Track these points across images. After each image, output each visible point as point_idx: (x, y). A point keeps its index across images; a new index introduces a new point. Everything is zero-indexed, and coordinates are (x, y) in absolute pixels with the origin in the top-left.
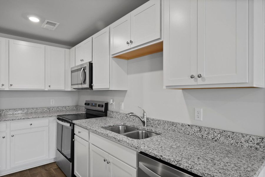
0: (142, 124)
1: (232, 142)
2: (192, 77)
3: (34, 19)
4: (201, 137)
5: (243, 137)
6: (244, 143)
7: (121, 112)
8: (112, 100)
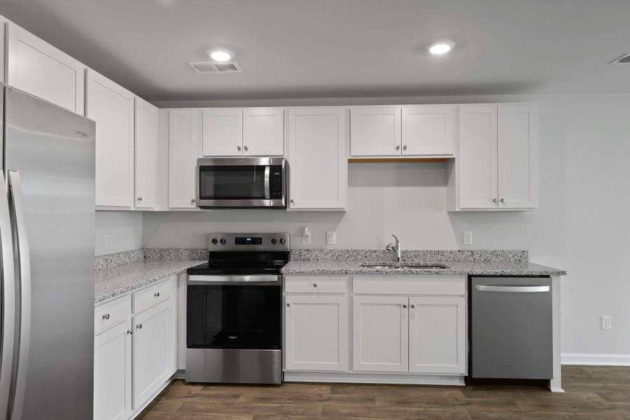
1: (502, 259)
2: (494, 201)
4: (473, 260)
5: (510, 253)
6: (511, 257)
7: (329, 248)
8: (307, 229)
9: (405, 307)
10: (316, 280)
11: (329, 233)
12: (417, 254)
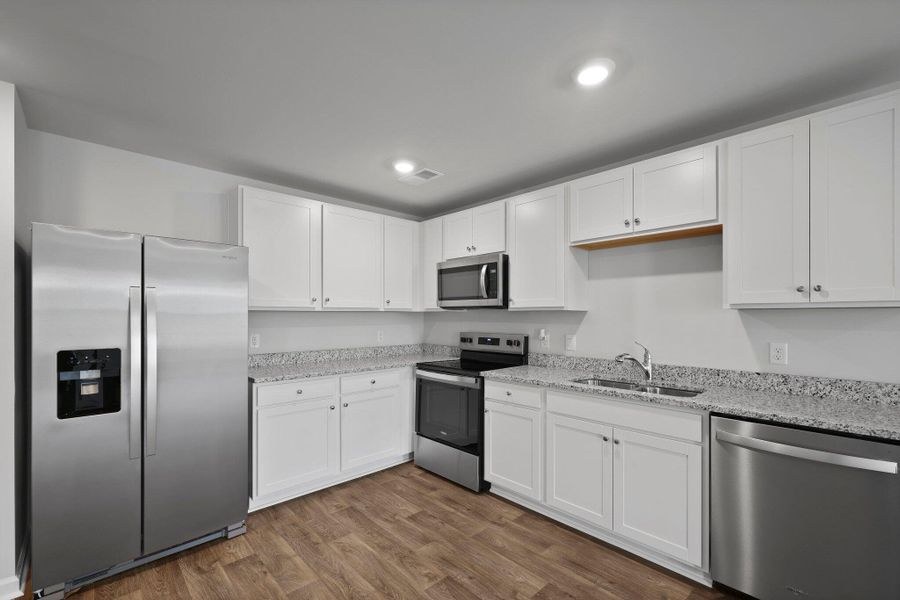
0: (643, 375)
1: (856, 396)
2: (798, 290)
3: (404, 168)
4: (787, 392)
5: (880, 387)
6: (882, 397)
7: (569, 354)
8: (543, 331)
9: (605, 439)
10: (510, 388)
11: (568, 336)
12: (681, 371)
